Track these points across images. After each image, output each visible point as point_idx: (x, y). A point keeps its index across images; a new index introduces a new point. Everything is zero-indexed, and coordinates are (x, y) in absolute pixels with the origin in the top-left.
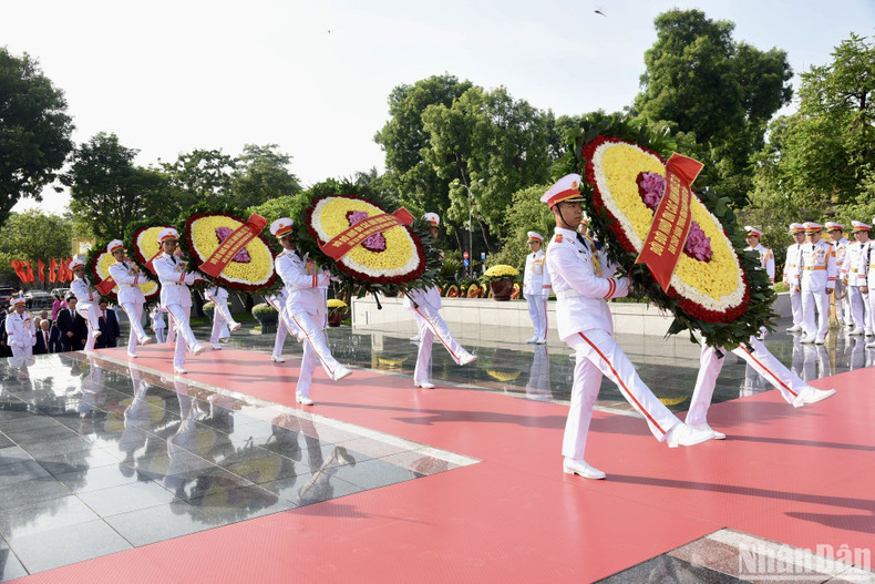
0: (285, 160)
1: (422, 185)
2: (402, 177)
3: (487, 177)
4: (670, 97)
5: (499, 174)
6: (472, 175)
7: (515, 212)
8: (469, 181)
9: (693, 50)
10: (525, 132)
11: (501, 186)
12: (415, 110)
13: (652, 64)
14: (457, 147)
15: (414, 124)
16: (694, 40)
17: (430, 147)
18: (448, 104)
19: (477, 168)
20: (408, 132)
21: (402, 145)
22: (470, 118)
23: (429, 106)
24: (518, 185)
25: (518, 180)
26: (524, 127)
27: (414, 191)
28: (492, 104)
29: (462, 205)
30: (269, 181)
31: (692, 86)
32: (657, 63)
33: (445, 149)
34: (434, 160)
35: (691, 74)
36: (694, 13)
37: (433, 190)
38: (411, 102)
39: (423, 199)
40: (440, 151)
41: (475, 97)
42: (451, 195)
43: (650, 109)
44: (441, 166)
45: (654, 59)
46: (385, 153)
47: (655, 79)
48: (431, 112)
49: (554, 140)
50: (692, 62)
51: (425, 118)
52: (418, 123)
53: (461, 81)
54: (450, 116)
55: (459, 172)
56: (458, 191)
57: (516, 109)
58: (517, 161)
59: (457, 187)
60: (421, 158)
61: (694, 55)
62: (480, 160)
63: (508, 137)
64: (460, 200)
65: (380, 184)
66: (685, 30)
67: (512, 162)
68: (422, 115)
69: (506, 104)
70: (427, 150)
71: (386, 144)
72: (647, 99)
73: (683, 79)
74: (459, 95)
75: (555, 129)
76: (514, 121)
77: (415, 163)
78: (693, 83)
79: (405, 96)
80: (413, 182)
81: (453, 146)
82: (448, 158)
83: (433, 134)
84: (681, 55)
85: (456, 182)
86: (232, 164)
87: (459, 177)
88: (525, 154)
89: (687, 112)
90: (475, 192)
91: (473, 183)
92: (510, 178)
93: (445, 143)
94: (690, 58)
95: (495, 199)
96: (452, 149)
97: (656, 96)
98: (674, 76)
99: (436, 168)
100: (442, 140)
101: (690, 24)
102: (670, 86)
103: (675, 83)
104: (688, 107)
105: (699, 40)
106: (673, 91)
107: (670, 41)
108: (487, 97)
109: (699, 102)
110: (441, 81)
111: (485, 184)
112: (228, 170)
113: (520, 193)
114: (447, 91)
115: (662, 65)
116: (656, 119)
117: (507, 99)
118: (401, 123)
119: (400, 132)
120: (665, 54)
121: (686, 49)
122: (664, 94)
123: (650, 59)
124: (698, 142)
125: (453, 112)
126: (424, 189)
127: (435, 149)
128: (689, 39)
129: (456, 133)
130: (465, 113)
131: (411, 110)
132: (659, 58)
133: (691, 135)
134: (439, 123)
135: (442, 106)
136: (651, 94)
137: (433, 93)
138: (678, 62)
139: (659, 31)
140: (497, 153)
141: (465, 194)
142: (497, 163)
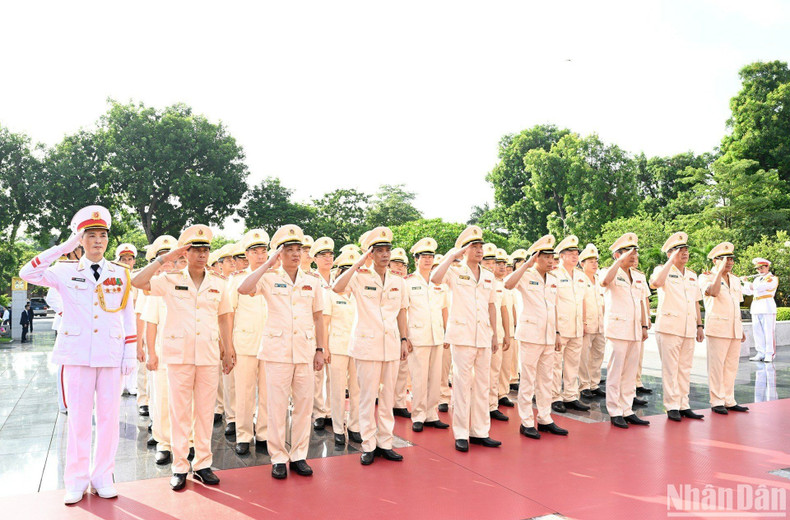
0: (411, 196)
1: (524, 217)
2: (507, 211)
3: (581, 210)
4: (755, 139)
5: (591, 207)
6: (568, 208)
7: (604, 241)
8: (565, 214)
9: (775, 96)
10: (616, 171)
11: (592, 218)
12: (519, 154)
13: (737, 109)
14: (554, 185)
15: (518, 165)
16: (777, 87)
17: (531, 185)
18: (547, 148)
19: (572, 202)
20: (513, 172)
21: (508, 183)
22: (566, 160)
23: (530, 151)
24: (608, 217)
25: (608, 213)
26: (616, 167)
27: (518, 222)
28: (586, 148)
29: (558, 234)
30: (395, 214)
31: (776, 128)
32: (741, 108)
33: (544, 186)
34: (534, 197)
35: (775, 118)
36: (777, 64)
37: (534, 221)
38: (516, 148)
39: (526, 229)
40: (539, 188)
41: (570, 143)
42: (548, 227)
43: (734, 150)
44: (540, 201)
45: (738, 105)
46: (494, 190)
47: (740, 123)
48: (533, 155)
49: (646, 178)
50: (776, 106)
51: (527, 160)
52: (521, 164)
53: (561, 129)
54: (548, 158)
55: (556, 207)
56: (554, 223)
57: (608, 151)
58: (607, 197)
59: (554, 219)
60: (524, 194)
61: (778, 100)
62: (575, 196)
63: (599, 176)
64: (556, 231)
65: (491, 216)
66: (769, 78)
67: (603, 197)
68: (524, 158)
69: (598, 147)
70: (528, 187)
71: (495, 182)
72: (733, 140)
73: (766, 122)
74: (557, 141)
75: (647, 168)
76: (605, 162)
77: (519, 198)
78: (776, 125)
79: (511, 143)
80: (517, 215)
81: (551, 183)
82: (547, 194)
83: (534, 174)
84: (764, 101)
85: (554, 214)
86: (365, 200)
87: (557, 210)
88: (615, 190)
89: (771, 151)
90: (569, 223)
91: (568, 216)
92: (601, 210)
93: (545, 181)
94: (773, 103)
95: (588, 230)
96: (550, 187)
97: (740, 138)
98: (758, 119)
99: (536, 203)
100: (541, 179)
101: (773, 73)
102: (754, 128)
103: (758, 126)
104: (772, 148)
105: (782, 87)
106: (756, 133)
107: (753, 89)
108: (581, 142)
109: (783, 142)
110: (543, 129)
111: (579, 216)
112: (361, 204)
113: (608, 224)
114: (548, 138)
115: (745, 110)
116: (740, 158)
117: (598, 143)
118: (507, 165)
119: (506, 173)
120: (748, 100)
121: (769, 95)
122: (748, 135)
123: (735, 105)
124: (781, 179)
125: (550, 154)
126: (527, 221)
127: (535, 186)
128: (772, 86)
129: (554, 173)
130: (561, 155)
131: (516, 154)
132: (743, 104)
133: (774, 172)
134: (539, 165)
135: (542, 150)
136: (736, 136)
137: (535, 140)
138: (761, 107)
139: (743, 80)
140: (589, 190)
141: (561, 224)
142: (589, 198)
